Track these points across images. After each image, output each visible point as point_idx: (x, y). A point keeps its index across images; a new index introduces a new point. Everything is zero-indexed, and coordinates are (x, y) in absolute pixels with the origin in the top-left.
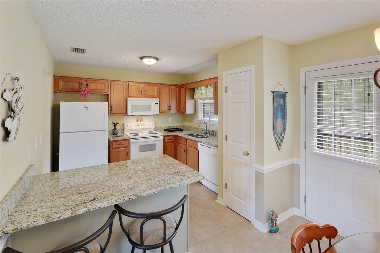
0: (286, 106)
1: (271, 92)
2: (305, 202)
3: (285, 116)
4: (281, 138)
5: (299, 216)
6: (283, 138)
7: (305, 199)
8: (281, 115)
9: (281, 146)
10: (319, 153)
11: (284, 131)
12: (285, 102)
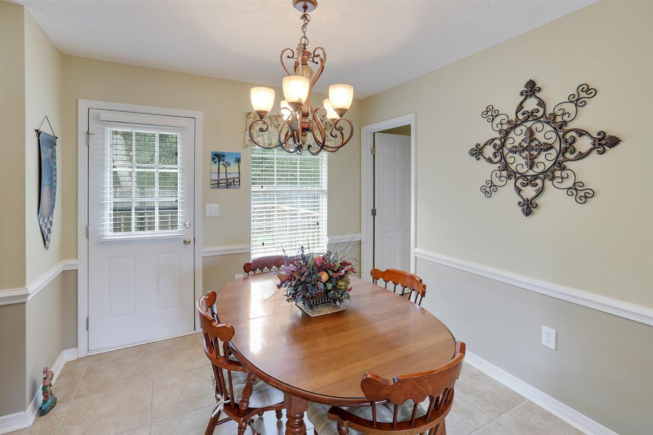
0: (56, 164)
1: (37, 131)
2: (87, 328)
3: (54, 184)
4: (49, 226)
5: (76, 358)
6: (51, 226)
7: (88, 323)
8: (48, 181)
9: (49, 241)
10: (115, 239)
11: (52, 213)
12: (54, 155)
